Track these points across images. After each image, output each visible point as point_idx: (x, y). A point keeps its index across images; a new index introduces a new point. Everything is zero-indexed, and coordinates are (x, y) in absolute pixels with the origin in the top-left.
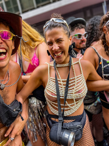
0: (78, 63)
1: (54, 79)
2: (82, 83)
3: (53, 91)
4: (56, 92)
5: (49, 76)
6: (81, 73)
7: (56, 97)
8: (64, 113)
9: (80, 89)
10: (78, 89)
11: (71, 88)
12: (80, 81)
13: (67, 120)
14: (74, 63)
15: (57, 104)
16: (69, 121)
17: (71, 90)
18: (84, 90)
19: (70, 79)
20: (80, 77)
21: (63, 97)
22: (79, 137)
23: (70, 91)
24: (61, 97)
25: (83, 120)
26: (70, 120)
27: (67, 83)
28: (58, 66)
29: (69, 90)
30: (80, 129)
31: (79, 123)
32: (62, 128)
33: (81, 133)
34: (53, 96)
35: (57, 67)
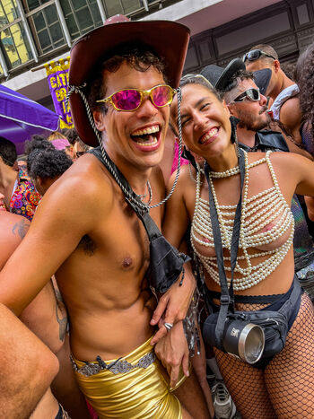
0: (265, 162)
3: (206, 234)
5: (198, 196)
6: (273, 185)
7: (213, 245)
9: (268, 221)
10: (256, 226)
13: (248, 305)
14: (252, 165)
16: (251, 307)
20: (269, 193)
22: (275, 346)
25: (285, 308)
26: (254, 306)
27: (237, 213)
30: (274, 326)
31: (275, 314)
34: (207, 244)
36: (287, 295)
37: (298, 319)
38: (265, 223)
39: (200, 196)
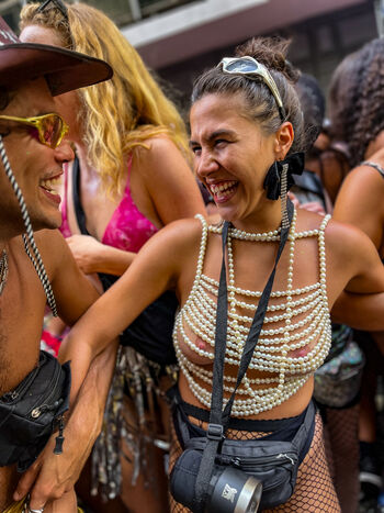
0: (315, 237)
1: (214, 286)
2: (313, 319)
3: (204, 332)
4: (212, 338)
5: (199, 271)
6: (319, 279)
7: (211, 355)
8: (234, 407)
10: (295, 341)
11: (272, 331)
12: (310, 311)
15: (211, 374)
16: (249, 436)
17: (269, 337)
18: (317, 347)
19: (273, 294)
20: (310, 292)
21: (237, 359)
22: (282, 495)
23: (267, 340)
24: (229, 357)
25: (299, 438)
26: (255, 434)
28: (238, 233)
29: (265, 337)
30: (287, 466)
31: (287, 446)
32: (217, 461)
33: (290, 481)
34: (202, 352)
35: (233, 239)
36: (301, 418)
37: (311, 452)
38: (299, 345)
39: (203, 271)
